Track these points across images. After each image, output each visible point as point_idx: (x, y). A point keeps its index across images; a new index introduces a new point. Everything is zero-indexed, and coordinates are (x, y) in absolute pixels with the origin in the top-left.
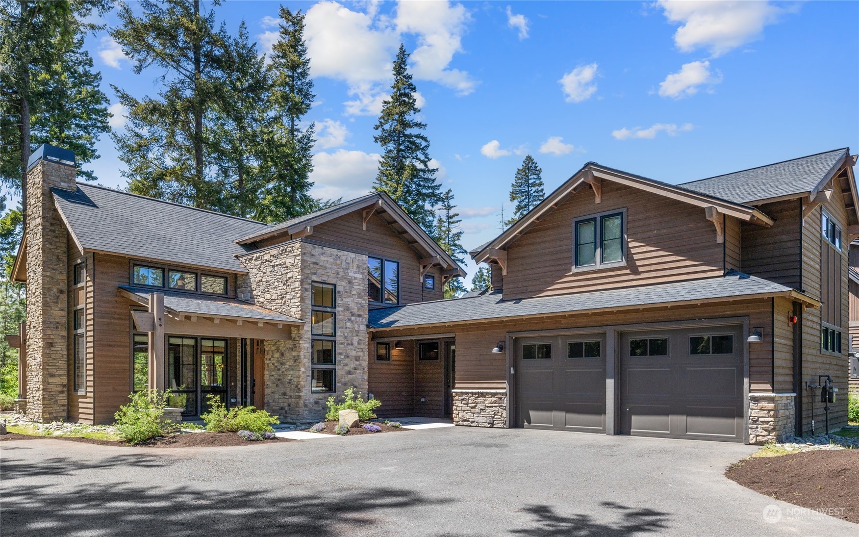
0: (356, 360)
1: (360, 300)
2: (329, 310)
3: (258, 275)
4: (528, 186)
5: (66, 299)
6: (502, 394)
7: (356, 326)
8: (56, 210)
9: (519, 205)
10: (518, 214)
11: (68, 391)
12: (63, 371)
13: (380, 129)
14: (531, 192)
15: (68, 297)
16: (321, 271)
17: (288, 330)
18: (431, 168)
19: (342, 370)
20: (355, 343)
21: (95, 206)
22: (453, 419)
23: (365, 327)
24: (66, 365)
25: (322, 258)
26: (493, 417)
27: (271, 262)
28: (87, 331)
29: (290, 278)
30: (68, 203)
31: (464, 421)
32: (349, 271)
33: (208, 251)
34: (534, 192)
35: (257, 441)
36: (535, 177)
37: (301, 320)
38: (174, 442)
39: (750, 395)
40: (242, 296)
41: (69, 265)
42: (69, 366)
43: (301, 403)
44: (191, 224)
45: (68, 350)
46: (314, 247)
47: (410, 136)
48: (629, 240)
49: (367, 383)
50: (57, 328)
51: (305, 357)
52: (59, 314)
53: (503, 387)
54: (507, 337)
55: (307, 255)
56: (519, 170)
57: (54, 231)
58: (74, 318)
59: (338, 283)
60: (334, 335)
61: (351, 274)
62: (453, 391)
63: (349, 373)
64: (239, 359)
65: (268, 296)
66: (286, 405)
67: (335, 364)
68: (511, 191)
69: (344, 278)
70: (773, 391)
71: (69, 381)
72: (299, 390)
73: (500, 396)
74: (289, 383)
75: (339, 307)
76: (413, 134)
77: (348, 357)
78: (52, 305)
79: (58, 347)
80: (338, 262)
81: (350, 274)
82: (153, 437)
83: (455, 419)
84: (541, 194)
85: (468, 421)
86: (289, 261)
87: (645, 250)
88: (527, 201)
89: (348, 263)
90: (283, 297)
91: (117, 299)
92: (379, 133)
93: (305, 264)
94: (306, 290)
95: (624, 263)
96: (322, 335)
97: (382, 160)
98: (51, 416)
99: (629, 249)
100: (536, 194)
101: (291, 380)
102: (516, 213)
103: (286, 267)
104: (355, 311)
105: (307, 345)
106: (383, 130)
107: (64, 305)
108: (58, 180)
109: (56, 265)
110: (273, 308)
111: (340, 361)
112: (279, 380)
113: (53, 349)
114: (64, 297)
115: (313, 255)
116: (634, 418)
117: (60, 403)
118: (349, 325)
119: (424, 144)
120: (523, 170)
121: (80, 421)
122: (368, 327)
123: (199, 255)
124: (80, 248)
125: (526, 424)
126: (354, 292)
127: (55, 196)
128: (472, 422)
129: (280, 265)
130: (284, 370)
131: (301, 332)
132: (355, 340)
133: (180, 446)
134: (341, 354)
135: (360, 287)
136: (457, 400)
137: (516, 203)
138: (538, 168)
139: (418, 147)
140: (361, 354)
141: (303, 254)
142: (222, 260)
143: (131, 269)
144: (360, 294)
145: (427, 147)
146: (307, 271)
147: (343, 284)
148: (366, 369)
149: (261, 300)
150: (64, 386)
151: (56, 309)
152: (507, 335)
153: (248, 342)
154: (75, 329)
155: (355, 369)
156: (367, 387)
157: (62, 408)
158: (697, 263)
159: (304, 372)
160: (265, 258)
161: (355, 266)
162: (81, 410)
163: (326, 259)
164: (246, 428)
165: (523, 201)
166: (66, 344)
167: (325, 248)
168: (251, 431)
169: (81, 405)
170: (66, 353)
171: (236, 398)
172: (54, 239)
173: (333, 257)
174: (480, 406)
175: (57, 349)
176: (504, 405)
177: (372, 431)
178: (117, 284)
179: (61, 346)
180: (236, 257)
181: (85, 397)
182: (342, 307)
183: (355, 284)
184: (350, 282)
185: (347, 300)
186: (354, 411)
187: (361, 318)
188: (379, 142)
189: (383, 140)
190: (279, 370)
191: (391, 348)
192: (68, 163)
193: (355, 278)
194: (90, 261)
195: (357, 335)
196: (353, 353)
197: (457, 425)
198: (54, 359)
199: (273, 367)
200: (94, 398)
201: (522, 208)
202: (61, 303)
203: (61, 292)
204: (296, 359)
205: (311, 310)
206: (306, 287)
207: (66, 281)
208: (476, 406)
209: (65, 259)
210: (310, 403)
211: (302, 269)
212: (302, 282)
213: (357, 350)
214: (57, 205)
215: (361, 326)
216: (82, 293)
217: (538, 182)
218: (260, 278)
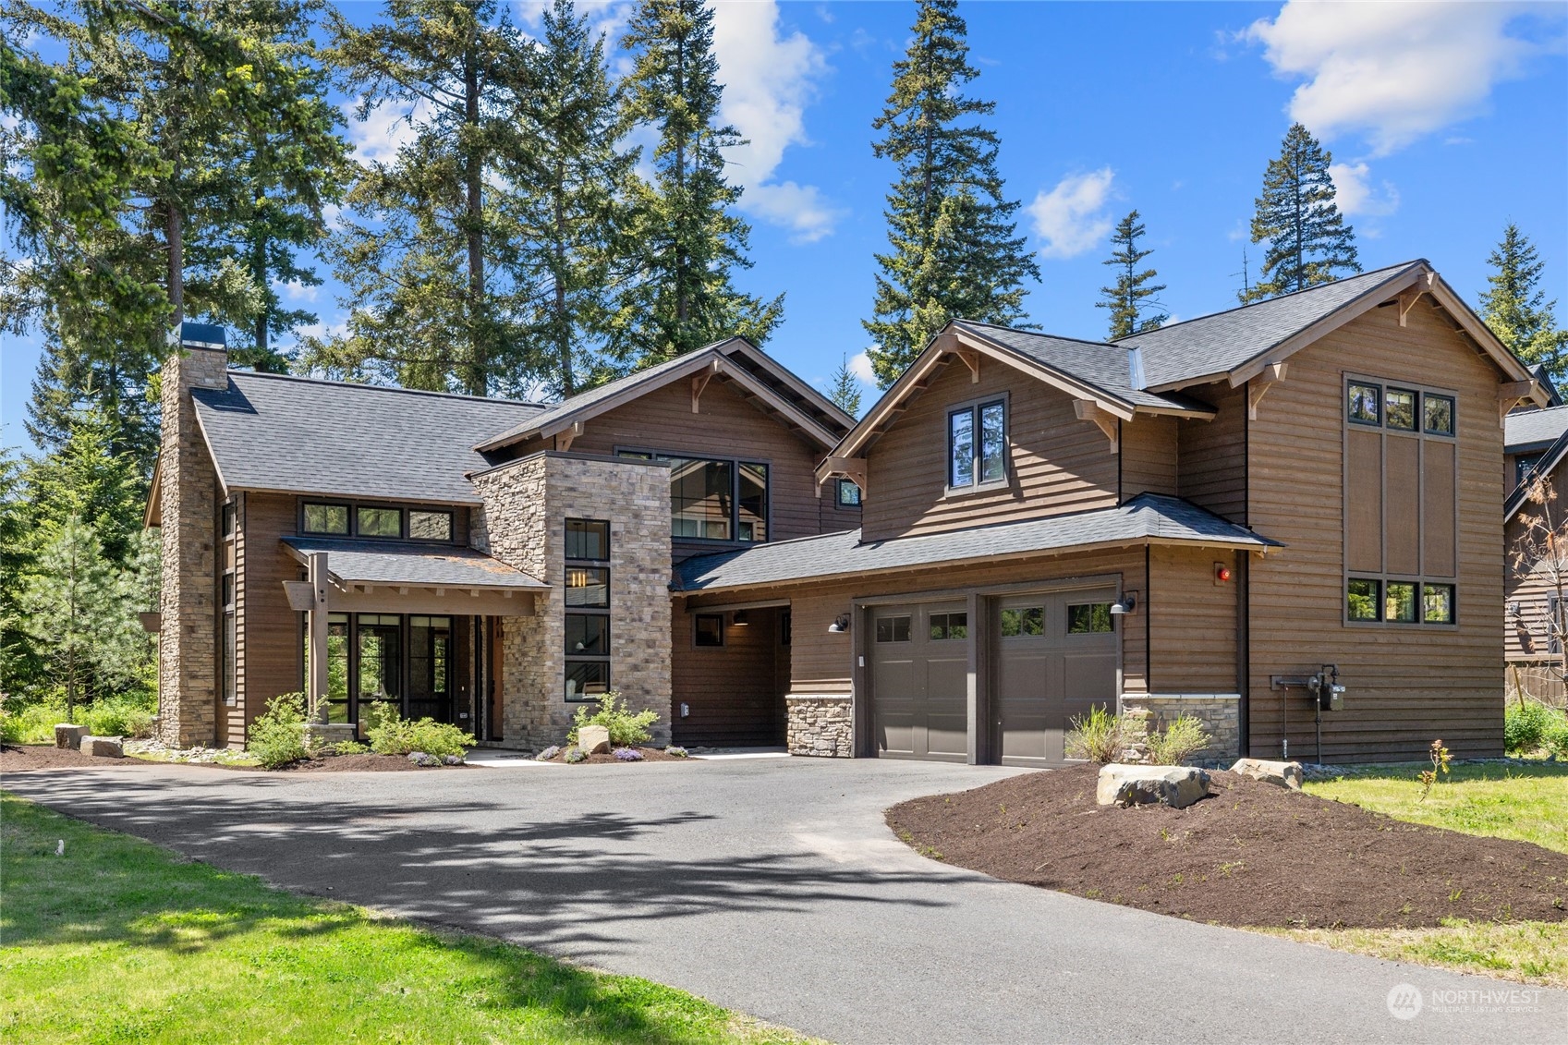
0: (649, 647)
1: (656, 545)
2: (596, 564)
3: (495, 509)
4: (1298, 202)
5: (213, 558)
6: (846, 701)
7: (648, 588)
8: (196, 422)
9: (1275, 250)
10: (1273, 272)
11: (217, 700)
12: (209, 671)
13: (887, 126)
14: (1306, 216)
15: (216, 555)
16: (583, 501)
17: (528, 600)
18: (1006, 199)
19: (622, 663)
20: (647, 618)
21: (253, 412)
22: (787, 745)
23: (667, 590)
24: (213, 660)
25: (584, 479)
26: (836, 740)
27: (510, 487)
28: (237, 609)
29: (532, 514)
30: (213, 412)
31: (801, 747)
32: (634, 497)
33: (421, 472)
34: (1312, 216)
35: (432, 766)
36: (1315, 176)
37: (546, 583)
38: (319, 766)
39: (1122, 696)
40: (476, 543)
41: (216, 505)
42: (216, 660)
43: (547, 718)
44: (403, 423)
45: (216, 637)
46: (570, 463)
47: (953, 135)
48: (1012, 445)
49: (669, 685)
50: (200, 603)
51: (553, 643)
52: (204, 583)
53: (846, 689)
54: (853, 606)
55: (557, 476)
56: (1273, 164)
57: (196, 454)
58: (222, 585)
59: (614, 519)
60: (608, 606)
61: (639, 501)
62: (787, 697)
63: (635, 668)
64: (472, 647)
65: (507, 544)
66: (529, 721)
67: (609, 654)
68: (1255, 216)
69: (623, 510)
70: (1148, 690)
71: (216, 685)
72: (544, 697)
73: (843, 705)
74: (532, 685)
75: (615, 558)
76: (961, 129)
77: (632, 641)
78: (193, 568)
79: (201, 633)
80: (614, 484)
81: (636, 502)
82: (296, 760)
83: (791, 745)
84: (1331, 217)
85: (806, 747)
86: (532, 486)
87: (1030, 462)
88: (1295, 237)
89: (633, 484)
90: (525, 546)
91: (279, 558)
92: (885, 135)
93: (553, 492)
94: (555, 533)
95: (1005, 484)
96: (586, 606)
97: (894, 194)
98: (192, 739)
99: (1011, 459)
100: (1317, 220)
101: (534, 680)
102: (1268, 270)
103: (528, 497)
104: (647, 564)
105: (557, 624)
106: (895, 127)
107: (210, 568)
108: (200, 374)
109: (198, 507)
110: (513, 563)
111: (618, 648)
112: (520, 681)
113: (194, 635)
114: (210, 555)
115: (566, 476)
116: (1007, 736)
117: (205, 719)
118: (634, 587)
119: (985, 148)
120: (1285, 165)
121: (230, 746)
122: (671, 588)
123: (405, 481)
124: (224, 487)
125: (881, 750)
126: (644, 532)
127: (197, 402)
128: (812, 749)
129: (521, 492)
130: (526, 664)
131: (546, 602)
132: (647, 613)
133: (326, 770)
134: (619, 637)
135: (655, 523)
136: (793, 712)
137: (1266, 243)
138: (1322, 154)
139: (972, 156)
140: (658, 635)
141: (549, 475)
142: (443, 484)
143: (300, 510)
144: (655, 535)
145: (992, 156)
146: (557, 503)
147: (623, 518)
148: (668, 662)
149: (499, 550)
150: (210, 693)
151: (199, 573)
152: (853, 602)
153: (484, 620)
154: (224, 605)
155: (647, 661)
156: (670, 692)
157: (208, 727)
158: (1090, 485)
159: (550, 668)
160: (503, 481)
161: (646, 488)
162: (231, 730)
163: (590, 480)
164: (422, 749)
165: (1285, 238)
166: (212, 628)
167: (589, 463)
168: (428, 753)
169: (231, 722)
170: (212, 641)
171: (468, 712)
172: (196, 467)
173: (604, 476)
174: (821, 722)
175: (200, 636)
176: (849, 719)
177: (623, 759)
178: (279, 535)
179: (205, 632)
180: (468, 477)
181: (234, 709)
182: (621, 559)
183: (645, 517)
184: (636, 516)
185: (629, 546)
186: (603, 728)
187: (657, 575)
188: (885, 156)
189: (893, 151)
190: (520, 664)
191: (725, 623)
192: (214, 346)
193: (646, 508)
194: (241, 502)
195: (650, 604)
196: (643, 635)
197: (794, 755)
198: (196, 651)
199: (513, 660)
200: (245, 709)
201: (1281, 256)
202: (206, 565)
203: (206, 547)
204: (540, 647)
205: (563, 567)
206: (555, 528)
207: (213, 531)
208: (815, 721)
209: (212, 496)
210: (563, 718)
211: (547, 501)
212: (547, 521)
213: (650, 628)
214: (198, 417)
215: (657, 588)
216: (231, 549)
217: (1322, 188)
218: (498, 514)
